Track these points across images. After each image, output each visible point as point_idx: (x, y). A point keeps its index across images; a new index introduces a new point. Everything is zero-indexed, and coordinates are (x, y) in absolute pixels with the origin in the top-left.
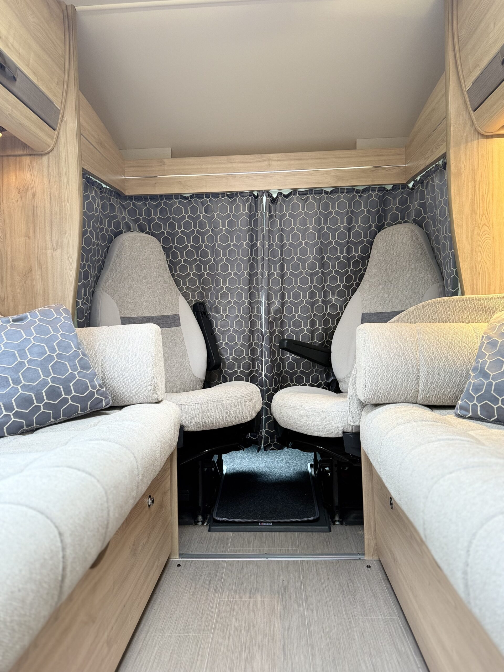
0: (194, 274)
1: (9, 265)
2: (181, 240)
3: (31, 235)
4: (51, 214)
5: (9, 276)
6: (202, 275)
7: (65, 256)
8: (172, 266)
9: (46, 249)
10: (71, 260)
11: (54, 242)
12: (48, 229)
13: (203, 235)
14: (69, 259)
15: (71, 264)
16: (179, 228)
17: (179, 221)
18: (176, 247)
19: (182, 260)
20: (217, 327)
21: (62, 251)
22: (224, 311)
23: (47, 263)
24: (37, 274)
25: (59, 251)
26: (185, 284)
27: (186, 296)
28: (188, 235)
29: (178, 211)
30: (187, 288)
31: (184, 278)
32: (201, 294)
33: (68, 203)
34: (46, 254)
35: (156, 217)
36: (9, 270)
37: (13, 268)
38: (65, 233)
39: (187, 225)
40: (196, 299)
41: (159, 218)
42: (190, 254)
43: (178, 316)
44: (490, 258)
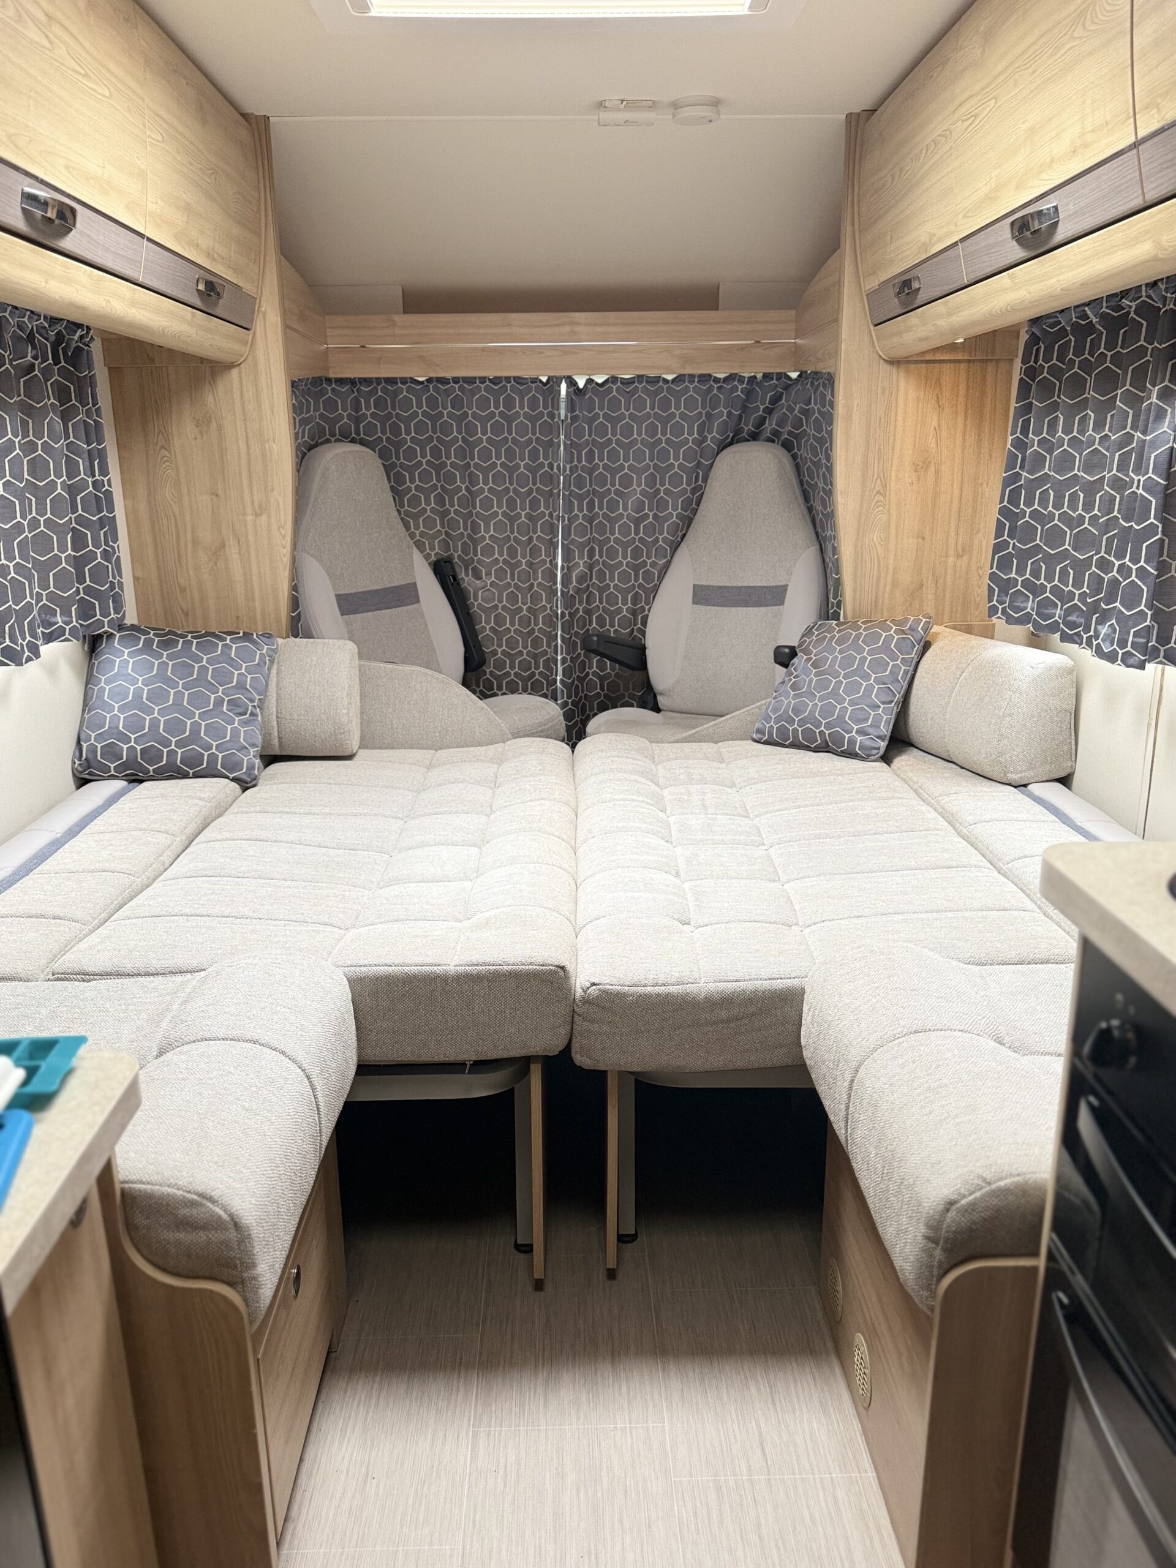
0: (433, 510)
1: (189, 536)
2: (410, 454)
3: (220, 492)
4: (249, 460)
5: (190, 554)
6: (446, 513)
7: (274, 527)
8: (397, 497)
9: (244, 514)
10: (283, 532)
11: (256, 504)
12: (245, 483)
13: (448, 445)
14: (281, 530)
15: (284, 537)
16: (408, 433)
17: (407, 421)
18: (402, 465)
19: (411, 486)
20: (475, 600)
21: (269, 516)
22: (489, 575)
23: (247, 536)
24: (233, 552)
25: (264, 517)
26: (417, 527)
27: (420, 546)
28: (422, 444)
29: (406, 404)
30: (422, 534)
31: (415, 517)
32: (445, 545)
33: (274, 443)
34: (245, 521)
35: (368, 411)
36: (190, 546)
37: (195, 542)
38: (272, 490)
39: (420, 428)
40: (436, 552)
41: (373, 415)
42: (425, 477)
43: (414, 585)
44: (882, 540)
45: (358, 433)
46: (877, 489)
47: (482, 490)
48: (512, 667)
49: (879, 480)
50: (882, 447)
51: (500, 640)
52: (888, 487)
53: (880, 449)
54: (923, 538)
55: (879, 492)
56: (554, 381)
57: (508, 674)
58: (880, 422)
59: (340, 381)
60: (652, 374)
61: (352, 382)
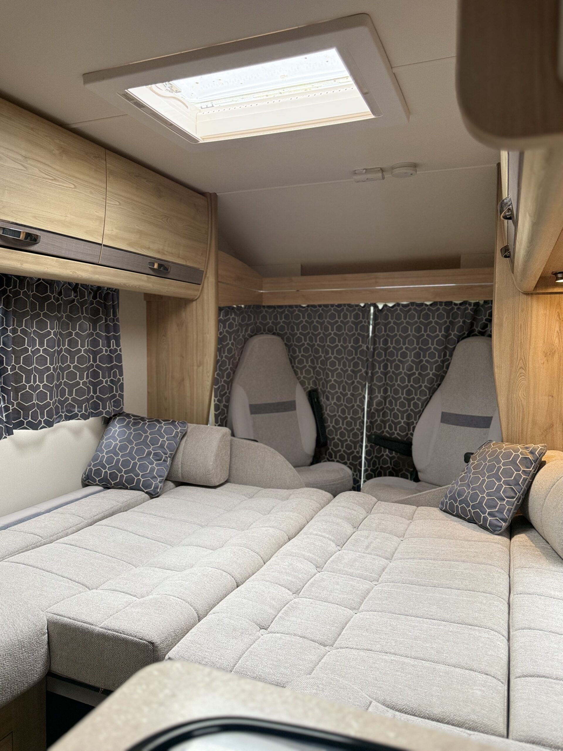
0: (309, 366)
1: (170, 375)
2: (299, 340)
3: (184, 355)
4: (197, 342)
5: (170, 383)
6: (315, 367)
7: (205, 372)
8: (292, 360)
9: (193, 366)
11: (198, 361)
13: (316, 336)
15: (208, 376)
16: (298, 330)
17: (298, 325)
18: (295, 345)
19: (299, 354)
20: (326, 411)
21: (203, 367)
22: (333, 399)
23: (193, 376)
24: (187, 383)
25: (201, 368)
26: (302, 374)
27: (302, 383)
28: (305, 336)
29: (297, 317)
30: (304, 377)
31: (301, 369)
32: (315, 383)
34: (193, 369)
35: (281, 320)
36: (170, 379)
37: (173, 377)
38: (206, 355)
39: (304, 328)
40: (310, 386)
41: (284, 322)
42: (306, 350)
43: (294, 402)
44: (525, 396)
45: (276, 330)
46: (520, 366)
47: (330, 358)
48: (342, 447)
49: (521, 360)
50: (523, 341)
51: (336, 432)
52: (527, 365)
53: (521, 342)
54: (552, 397)
55: (521, 368)
56: (367, 307)
57: (340, 451)
58: (521, 327)
59: (269, 307)
60: (419, 302)
61: (274, 307)
